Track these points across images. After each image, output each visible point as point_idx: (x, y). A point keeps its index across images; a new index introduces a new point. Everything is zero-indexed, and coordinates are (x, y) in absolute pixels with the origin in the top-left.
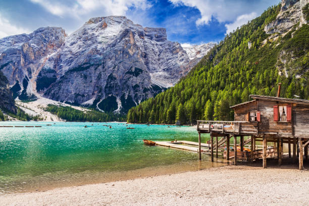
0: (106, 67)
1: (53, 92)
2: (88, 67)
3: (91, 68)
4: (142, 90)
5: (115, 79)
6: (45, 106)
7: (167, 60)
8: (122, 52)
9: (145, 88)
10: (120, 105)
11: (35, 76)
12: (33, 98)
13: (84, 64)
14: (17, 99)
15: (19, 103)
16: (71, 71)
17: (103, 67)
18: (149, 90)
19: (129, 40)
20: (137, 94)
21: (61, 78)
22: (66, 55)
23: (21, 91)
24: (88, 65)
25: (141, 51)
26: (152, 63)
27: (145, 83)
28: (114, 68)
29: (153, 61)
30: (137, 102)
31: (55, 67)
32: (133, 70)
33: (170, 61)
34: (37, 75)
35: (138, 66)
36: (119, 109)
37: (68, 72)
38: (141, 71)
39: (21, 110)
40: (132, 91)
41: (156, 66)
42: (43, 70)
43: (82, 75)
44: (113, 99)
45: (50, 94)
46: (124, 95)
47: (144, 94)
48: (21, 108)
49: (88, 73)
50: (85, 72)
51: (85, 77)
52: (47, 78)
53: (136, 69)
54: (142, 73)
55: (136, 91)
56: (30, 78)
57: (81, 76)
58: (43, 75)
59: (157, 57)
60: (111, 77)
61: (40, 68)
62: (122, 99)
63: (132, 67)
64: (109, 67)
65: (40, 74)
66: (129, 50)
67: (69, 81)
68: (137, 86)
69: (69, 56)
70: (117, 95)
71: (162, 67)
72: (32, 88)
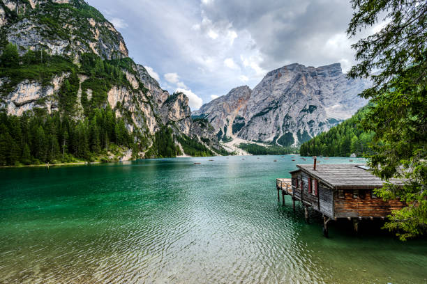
0: (282, 109)
1: (243, 133)
2: (268, 112)
3: (270, 112)
4: (318, 125)
5: (291, 118)
6: (238, 144)
7: (344, 92)
8: (295, 94)
9: (321, 123)
10: (296, 140)
11: (231, 123)
12: (231, 139)
13: (264, 110)
14: (221, 141)
15: (222, 144)
16: (255, 116)
17: (280, 110)
18: (324, 124)
19: (302, 83)
21: (249, 122)
22: (251, 105)
23: (223, 135)
24: (268, 110)
25: (314, 90)
26: (327, 98)
27: (320, 118)
28: (290, 108)
30: (313, 135)
31: (244, 115)
32: (308, 107)
35: (313, 103)
36: (295, 143)
37: (253, 117)
38: (315, 107)
40: (307, 127)
41: (331, 101)
42: (236, 118)
43: (264, 118)
44: (290, 135)
45: (241, 135)
46: (299, 131)
47: (320, 128)
48: (223, 147)
49: (268, 116)
50: (265, 116)
51: (266, 120)
52: (239, 124)
53: (310, 106)
54: (316, 109)
55: (312, 126)
56: (228, 125)
58: (236, 122)
59: (333, 92)
60: (287, 117)
61: (234, 117)
62: (298, 134)
63: (306, 106)
64: (285, 109)
65: (234, 122)
66: (302, 91)
67: (254, 124)
68: (312, 122)
69: (253, 105)
70: (293, 131)
71: (339, 100)
72: (229, 133)
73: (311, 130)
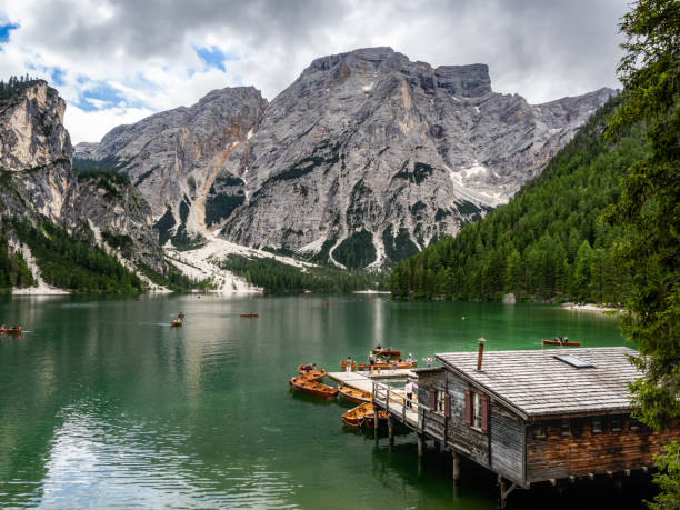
0: (348, 166)
1: (237, 227)
2: (310, 169)
3: (315, 170)
4: (433, 216)
5: (370, 191)
6: (222, 257)
7: (494, 139)
8: (383, 129)
9: (440, 210)
10: (380, 252)
11: (202, 194)
12: (199, 242)
13: (301, 162)
14: (168, 244)
15: (171, 254)
16: (274, 179)
17: (343, 167)
18: (449, 213)
19: (402, 101)
20: (420, 224)
21: (255, 195)
22: (263, 145)
23: (176, 227)
24: (311, 163)
25: (429, 123)
26: (456, 148)
27: (438, 199)
28: (369, 165)
29: (458, 145)
30: (421, 241)
31: (242, 171)
32: (411, 168)
33: (499, 140)
34: (207, 191)
35: (424, 158)
36: (378, 260)
37: (268, 181)
38: (428, 168)
39: (175, 268)
40: (409, 219)
41: (465, 156)
42: (218, 179)
43: (298, 186)
44: (365, 237)
45: (232, 232)
46: (390, 227)
47: (437, 224)
48: (174, 262)
49: (310, 181)
50: (303, 179)
51: (304, 191)
52: (226, 196)
53: (418, 166)
54: (431, 174)
55: (419, 218)
56: (193, 198)
57: (296, 188)
58: (218, 191)
59: (469, 134)
60: (361, 189)
61: (213, 176)
62: (387, 237)
63: (407, 162)
64: (355, 166)
65: (212, 191)
66: (400, 124)
67: (271, 202)
68: (419, 206)
69: (270, 147)
70: (375, 229)
71: (483, 157)
72: (196, 222)
73: (418, 229)
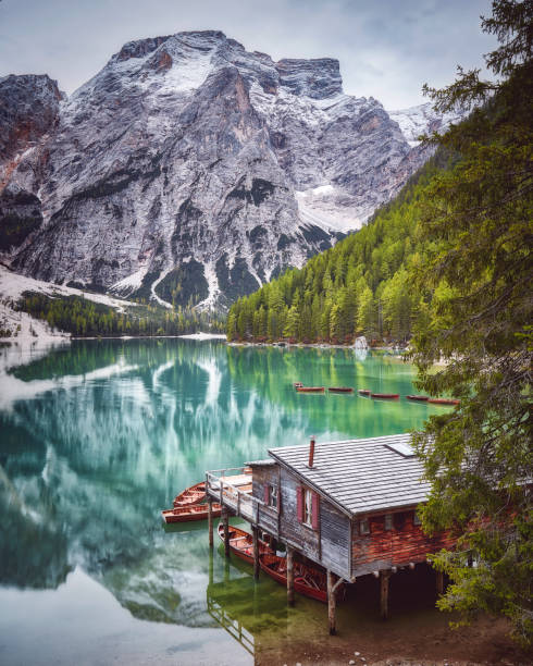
0: (173, 182)
1: (34, 256)
2: (124, 185)
3: (131, 186)
4: (275, 243)
5: (199, 213)
6: (16, 297)
7: (345, 152)
8: (214, 136)
9: (283, 236)
10: (213, 287)
13: (113, 176)
16: (79, 197)
17: (166, 183)
18: (293, 240)
19: (237, 101)
20: (261, 253)
21: (55, 216)
22: (63, 153)
24: (125, 177)
25: (269, 130)
26: (302, 162)
27: (282, 223)
28: (197, 180)
29: (304, 158)
30: (261, 273)
31: (36, 186)
32: (249, 184)
33: (353, 152)
35: (263, 173)
36: (211, 296)
37: (71, 199)
38: (269, 186)
40: (247, 246)
41: (313, 172)
42: (4, 196)
43: (110, 206)
44: (195, 269)
45: (27, 264)
46: (224, 257)
47: (280, 253)
49: (125, 200)
50: (116, 198)
51: (118, 213)
52: (17, 218)
53: (257, 182)
54: (272, 193)
55: (259, 246)
57: (107, 209)
59: (315, 145)
60: (188, 210)
62: (221, 269)
63: (244, 178)
64: (181, 182)
66: (235, 130)
67: (76, 226)
68: (259, 231)
69: (72, 155)
70: (206, 259)
71: (331, 173)
73: (257, 260)
